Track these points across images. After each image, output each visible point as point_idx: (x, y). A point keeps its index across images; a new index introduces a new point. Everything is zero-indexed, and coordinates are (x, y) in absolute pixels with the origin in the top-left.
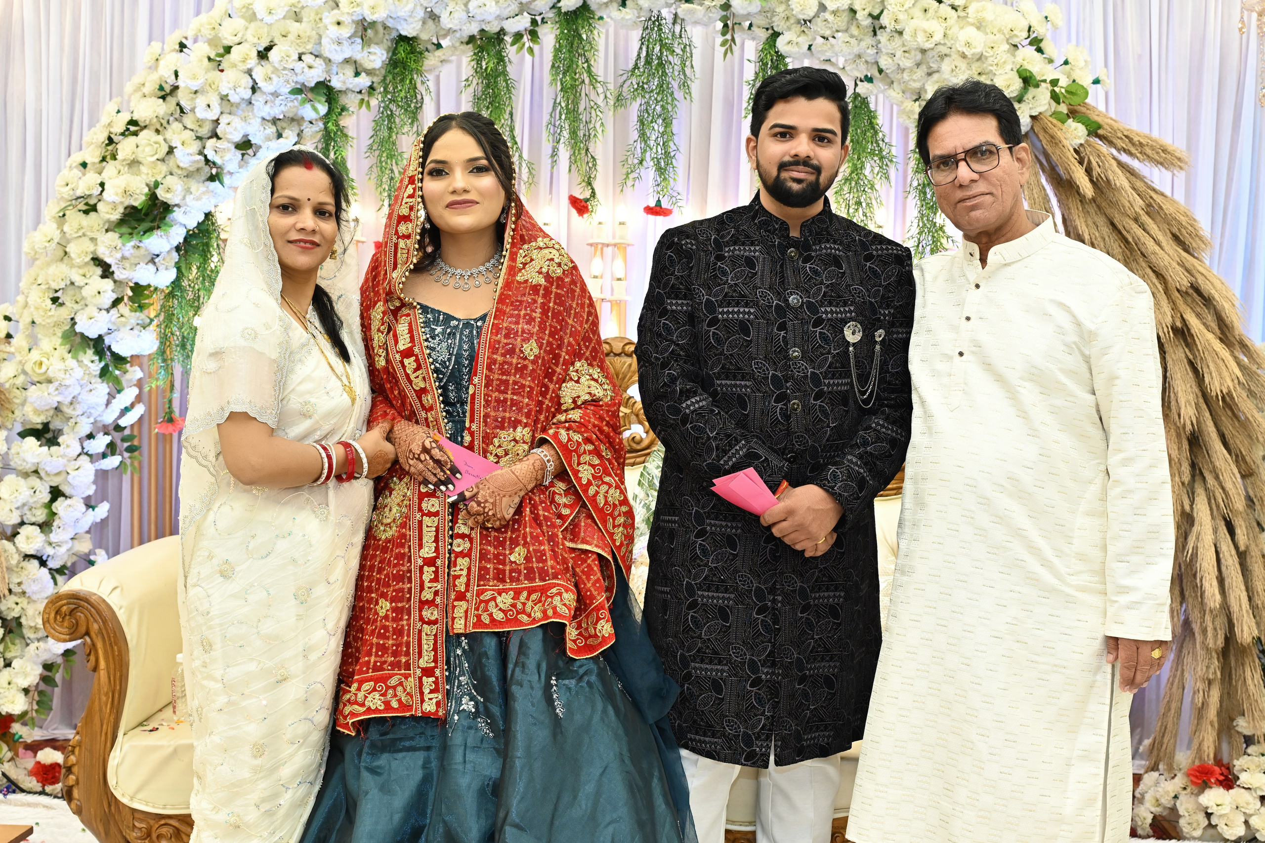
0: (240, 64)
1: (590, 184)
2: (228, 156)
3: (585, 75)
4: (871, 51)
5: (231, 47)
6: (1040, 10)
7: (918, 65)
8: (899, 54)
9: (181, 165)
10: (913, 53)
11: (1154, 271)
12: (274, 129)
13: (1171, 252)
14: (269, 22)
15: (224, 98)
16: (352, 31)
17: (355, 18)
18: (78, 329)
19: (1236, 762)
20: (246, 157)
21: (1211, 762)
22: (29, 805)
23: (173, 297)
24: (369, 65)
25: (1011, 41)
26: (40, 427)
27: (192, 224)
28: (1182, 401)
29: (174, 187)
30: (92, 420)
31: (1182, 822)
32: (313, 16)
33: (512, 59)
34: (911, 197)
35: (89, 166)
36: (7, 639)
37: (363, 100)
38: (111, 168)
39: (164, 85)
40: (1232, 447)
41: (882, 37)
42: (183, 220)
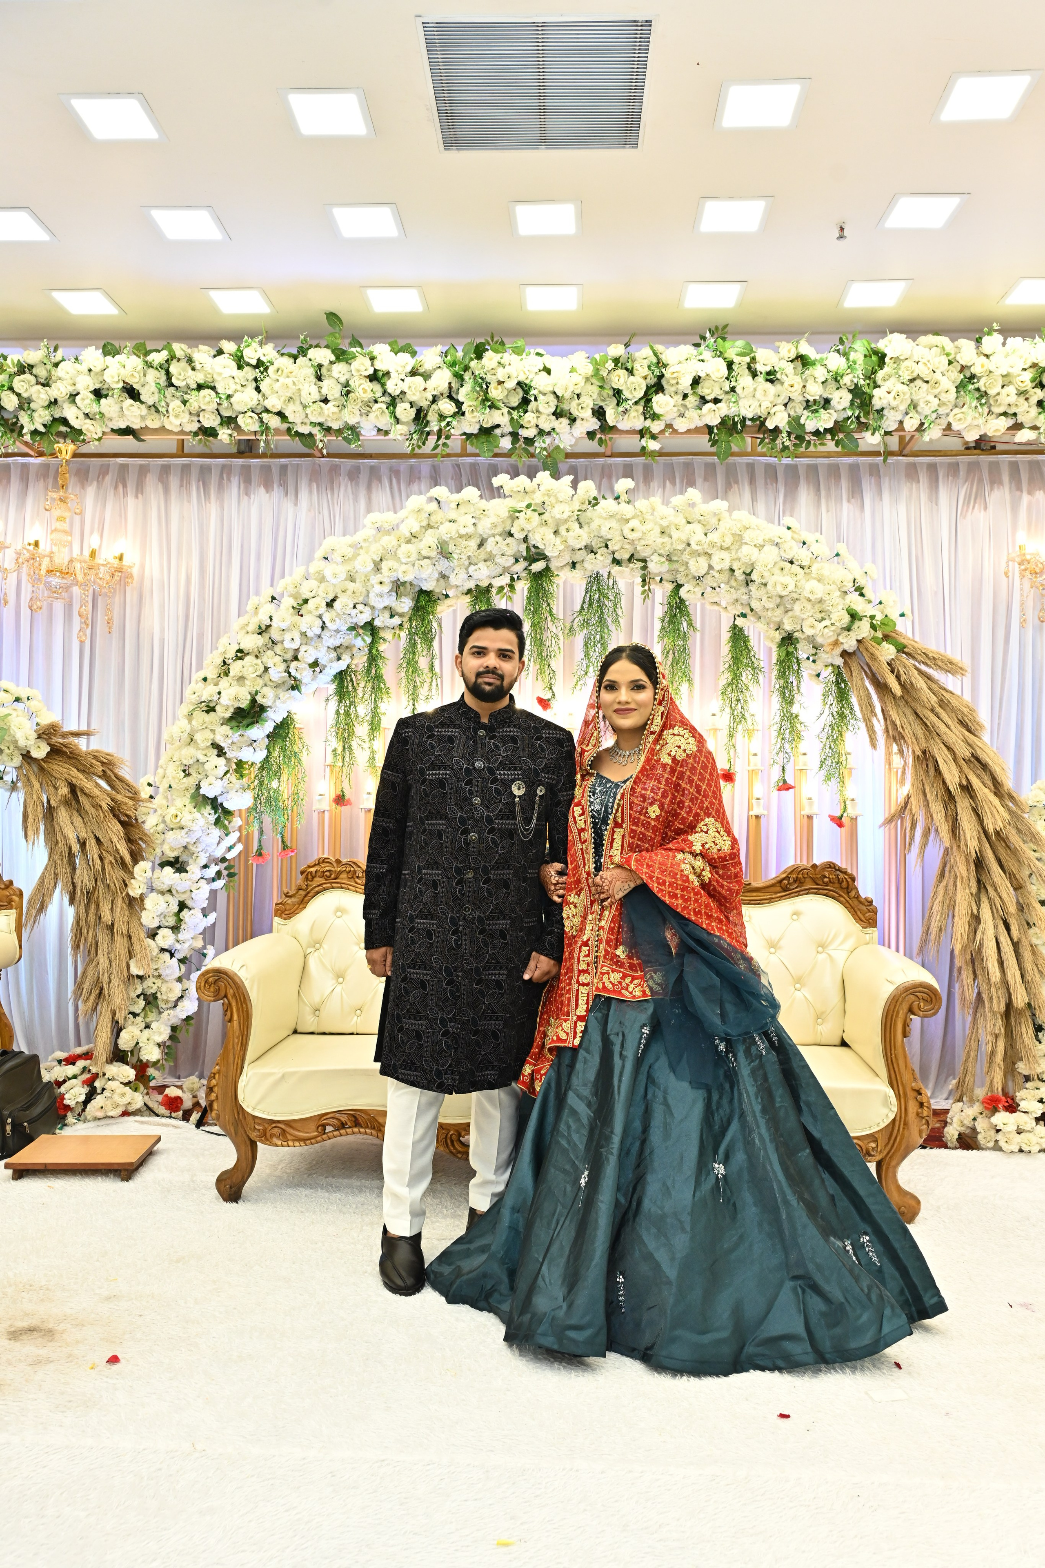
0: (314, 611)
1: (551, 689)
2: (304, 673)
4: (745, 597)
5: (308, 600)
6: (862, 567)
7: (778, 606)
8: (764, 599)
9: (273, 679)
10: (774, 598)
11: (946, 746)
12: (335, 654)
13: (957, 733)
14: (334, 583)
15: (304, 634)
16: (390, 588)
17: (392, 579)
18: (202, 792)
19: (1017, 1094)
20: (316, 672)
21: (1000, 1093)
22: (164, 1124)
23: (264, 769)
24: (400, 610)
25: (842, 589)
26: (172, 859)
27: (279, 720)
28: (968, 836)
29: (268, 694)
30: (208, 855)
31: (980, 1137)
32: (363, 578)
34: (775, 695)
35: (209, 680)
36: (147, 1009)
37: (395, 633)
38: (224, 682)
39: (262, 625)
40: (1006, 868)
41: (753, 587)
42: (274, 716)
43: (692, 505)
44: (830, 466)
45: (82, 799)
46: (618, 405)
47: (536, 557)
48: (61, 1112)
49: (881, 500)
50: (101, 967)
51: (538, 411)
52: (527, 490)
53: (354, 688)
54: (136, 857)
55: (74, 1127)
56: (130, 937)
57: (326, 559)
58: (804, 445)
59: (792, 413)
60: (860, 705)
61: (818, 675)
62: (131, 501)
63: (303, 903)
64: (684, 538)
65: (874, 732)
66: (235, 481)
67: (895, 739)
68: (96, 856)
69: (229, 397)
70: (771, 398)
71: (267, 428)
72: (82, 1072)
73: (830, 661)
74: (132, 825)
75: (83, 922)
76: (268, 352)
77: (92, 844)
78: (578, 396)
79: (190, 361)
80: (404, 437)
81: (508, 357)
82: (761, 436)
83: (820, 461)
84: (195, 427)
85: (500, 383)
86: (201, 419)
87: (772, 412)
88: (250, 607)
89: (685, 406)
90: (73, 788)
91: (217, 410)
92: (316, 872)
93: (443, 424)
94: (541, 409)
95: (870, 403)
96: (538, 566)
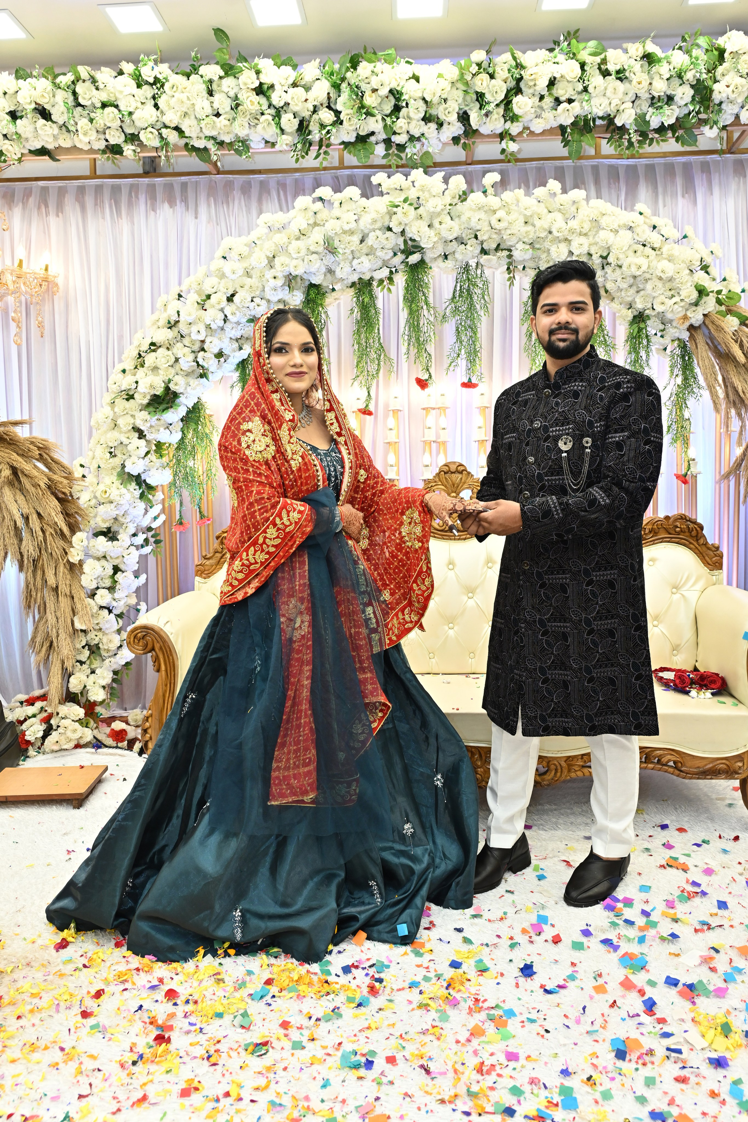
0: (217, 305)
1: (428, 370)
2: (210, 362)
3: (424, 303)
5: (211, 295)
6: (707, 248)
7: (631, 286)
8: (619, 279)
9: (183, 368)
10: (628, 279)
12: (237, 345)
14: (233, 278)
15: (208, 327)
16: (283, 282)
17: (285, 274)
18: (127, 470)
20: (221, 362)
22: (111, 754)
23: (180, 449)
24: (293, 303)
25: (690, 268)
26: (104, 530)
27: (191, 405)
29: (179, 382)
30: (135, 525)
32: (259, 274)
33: (378, 296)
35: (127, 372)
36: (92, 657)
38: (141, 372)
39: (171, 320)
41: (608, 269)
42: (186, 402)
43: (554, 195)
44: (665, 164)
45: (23, 479)
46: (480, 109)
47: (412, 250)
48: (24, 746)
49: (712, 194)
50: (49, 623)
51: (409, 117)
52: (403, 187)
54: (74, 528)
55: (36, 759)
56: (73, 598)
57: (225, 258)
58: (647, 143)
59: (638, 111)
60: (704, 374)
61: (665, 349)
62: (52, 220)
64: (546, 226)
65: (718, 397)
66: (142, 198)
67: (734, 403)
68: (38, 529)
69: (130, 114)
70: (620, 95)
71: (167, 144)
72: (40, 712)
73: (677, 335)
74: (68, 501)
75: (31, 586)
76: (163, 70)
77: (34, 519)
78: (445, 100)
79: (94, 81)
80: (289, 148)
81: (380, 66)
82: (610, 135)
83: (657, 160)
84: (102, 145)
85: (374, 91)
86: (107, 137)
87: (621, 109)
88: (159, 304)
89: (541, 108)
90: (15, 470)
91: (121, 127)
93: (324, 132)
94: (412, 115)
95: (711, 97)
96: (414, 259)
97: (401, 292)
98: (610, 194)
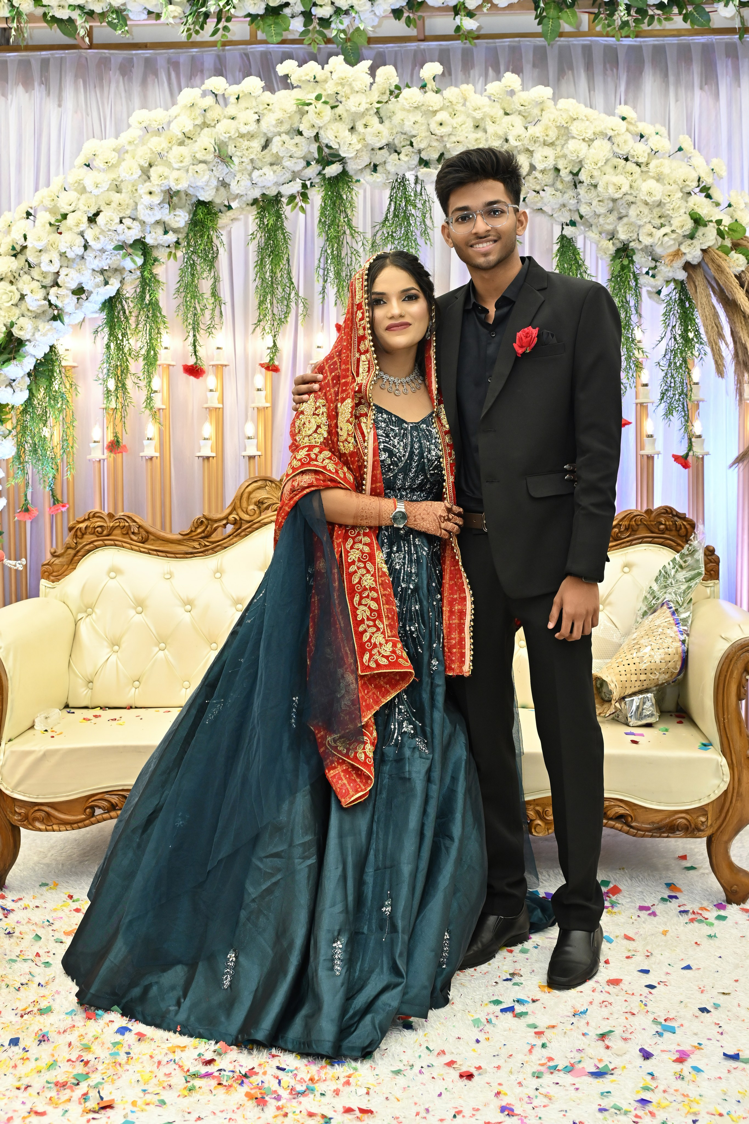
0: (75, 228)
2: (67, 300)
3: (346, 227)
4: (573, 202)
5: (67, 214)
6: (708, 164)
7: (611, 211)
8: (595, 203)
9: (31, 308)
10: (606, 202)
12: (101, 278)
14: (96, 194)
15: (63, 255)
16: (161, 198)
17: (163, 188)
20: (80, 300)
23: (26, 413)
24: (175, 225)
25: (684, 190)
27: (40, 355)
29: (25, 326)
32: (130, 188)
33: (288, 216)
37: (171, 252)
39: (15, 246)
41: (582, 190)
42: (33, 352)
43: (512, 93)
44: (679, 46)
47: (330, 159)
49: (739, 86)
52: (317, 79)
53: (126, 318)
57: (88, 166)
58: (646, 21)
60: (707, 327)
61: (659, 292)
63: (73, 563)
64: (501, 133)
65: (721, 357)
67: (745, 367)
71: (19, 14)
73: (671, 275)
80: (178, 21)
82: (596, 11)
83: (666, 40)
88: (2, 224)
92: (86, 528)
93: (222, 3)
96: (333, 170)
97: (317, 214)
98: (605, 82)
